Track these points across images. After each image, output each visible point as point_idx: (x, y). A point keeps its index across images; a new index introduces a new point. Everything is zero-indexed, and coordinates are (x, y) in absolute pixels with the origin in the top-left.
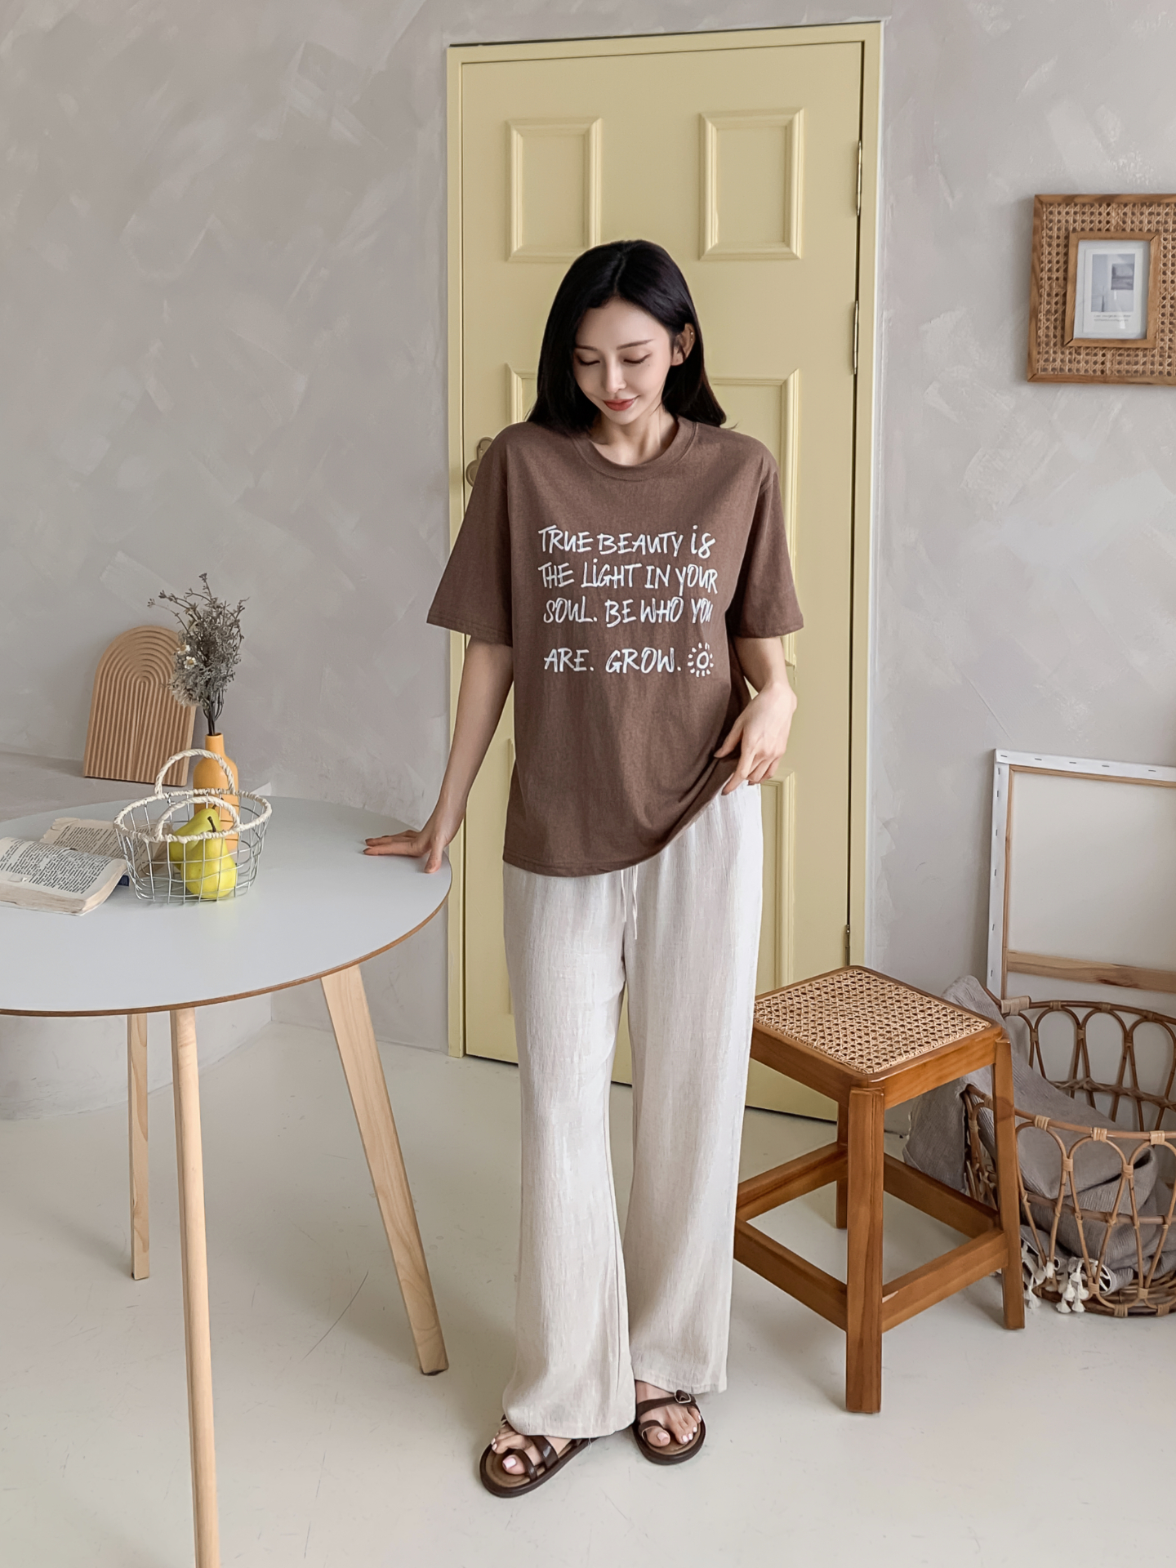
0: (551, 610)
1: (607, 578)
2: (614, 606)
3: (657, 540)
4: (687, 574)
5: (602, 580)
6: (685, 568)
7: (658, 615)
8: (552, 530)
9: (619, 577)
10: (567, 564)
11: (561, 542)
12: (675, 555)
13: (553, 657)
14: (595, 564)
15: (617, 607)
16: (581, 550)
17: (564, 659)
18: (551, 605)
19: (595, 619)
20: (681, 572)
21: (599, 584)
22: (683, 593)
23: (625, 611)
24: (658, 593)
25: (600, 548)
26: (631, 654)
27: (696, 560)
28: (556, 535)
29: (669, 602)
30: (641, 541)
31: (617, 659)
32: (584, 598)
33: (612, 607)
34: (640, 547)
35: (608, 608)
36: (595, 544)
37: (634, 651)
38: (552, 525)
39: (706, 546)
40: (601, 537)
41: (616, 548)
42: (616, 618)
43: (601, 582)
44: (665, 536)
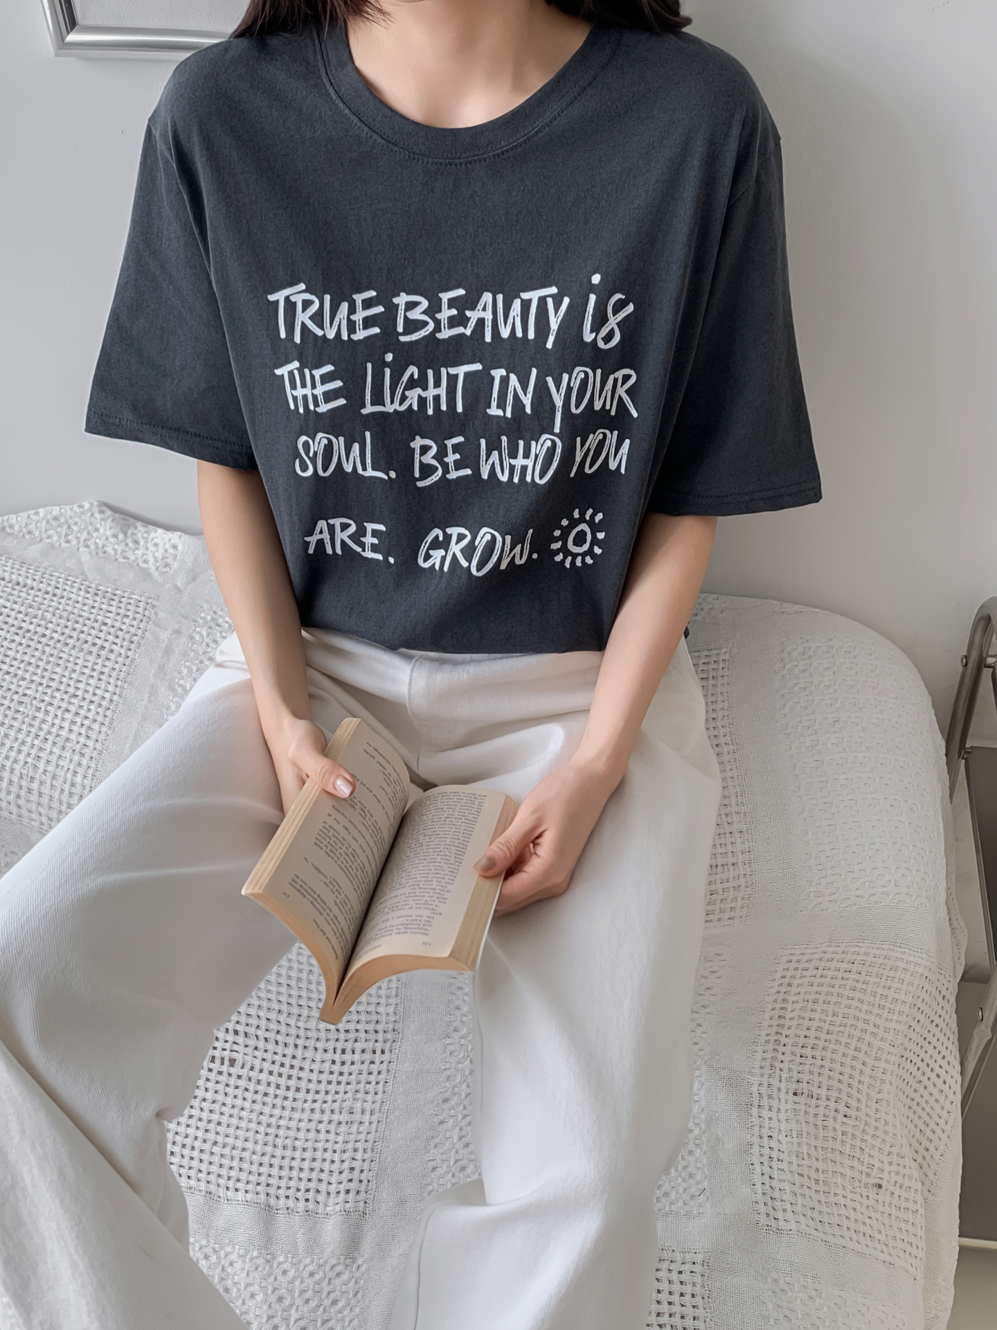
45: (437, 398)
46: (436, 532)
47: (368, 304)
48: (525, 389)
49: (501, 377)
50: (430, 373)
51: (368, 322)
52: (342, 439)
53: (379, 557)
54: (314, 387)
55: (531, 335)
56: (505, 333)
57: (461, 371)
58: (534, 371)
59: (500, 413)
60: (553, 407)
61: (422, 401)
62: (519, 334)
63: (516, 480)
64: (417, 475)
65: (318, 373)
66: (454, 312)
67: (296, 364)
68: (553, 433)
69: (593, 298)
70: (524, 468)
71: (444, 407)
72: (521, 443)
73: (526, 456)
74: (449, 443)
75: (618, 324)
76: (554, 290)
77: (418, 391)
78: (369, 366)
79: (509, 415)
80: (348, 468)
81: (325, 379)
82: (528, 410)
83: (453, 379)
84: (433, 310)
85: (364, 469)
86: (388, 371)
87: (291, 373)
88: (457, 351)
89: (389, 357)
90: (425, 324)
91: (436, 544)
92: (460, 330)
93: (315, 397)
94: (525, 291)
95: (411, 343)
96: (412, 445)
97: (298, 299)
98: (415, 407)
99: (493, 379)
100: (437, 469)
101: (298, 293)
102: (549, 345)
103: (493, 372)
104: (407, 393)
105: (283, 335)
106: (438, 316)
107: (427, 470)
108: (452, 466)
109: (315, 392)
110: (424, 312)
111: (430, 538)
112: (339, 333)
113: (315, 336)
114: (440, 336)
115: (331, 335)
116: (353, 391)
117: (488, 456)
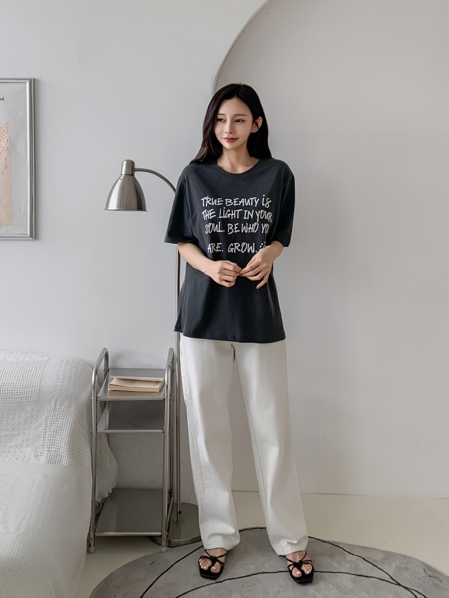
45: (233, 216)
46: (232, 244)
47: (220, 200)
48: (251, 214)
49: (247, 212)
50: (232, 211)
51: (220, 203)
52: (214, 224)
53: (220, 251)
54: (209, 213)
55: (252, 204)
56: (247, 205)
57: (238, 211)
58: (253, 210)
59: (246, 218)
60: (257, 217)
61: (230, 216)
62: (249, 204)
63: (249, 232)
64: (228, 231)
65: (210, 211)
66: (237, 202)
67: (206, 210)
68: (256, 222)
69: (263, 198)
70: (251, 230)
71: (235, 217)
72: (250, 225)
73: (251, 227)
74: (235, 225)
75: (269, 204)
76: (256, 198)
77: (230, 214)
78: (221, 209)
79: (248, 218)
80: (215, 231)
81: (212, 212)
82: (252, 218)
83: (237, 212)
84: (233, 201)
85: (218, 230)
86: (224, 210)
87: (205, 213)
88: (237, 207)
89: (224, 208)
90: (231, 203)
91: (232, 247)
92: (238, 204)
93: (209, 216)
94: (250, 198)
95: (229, 206)
96: (228, 225)
97: (207, 199)
98: (229, 217)
99: (245, 212)
100: (232, 230)
101: (207, 198)
102: (256, 206)
103: (245, 211)
104: (228, 214)
105: (203, 205)
106: (234, 202)
107: (230, 231)
108: (235, 230)
109: (210, 214)
110: (231, 201)
111: (230, 246)
112: (215, 204)
113: (210, 205)
114: (234, 205)
115: (213, 204)
116: (217, 214)
117: (243, 227)
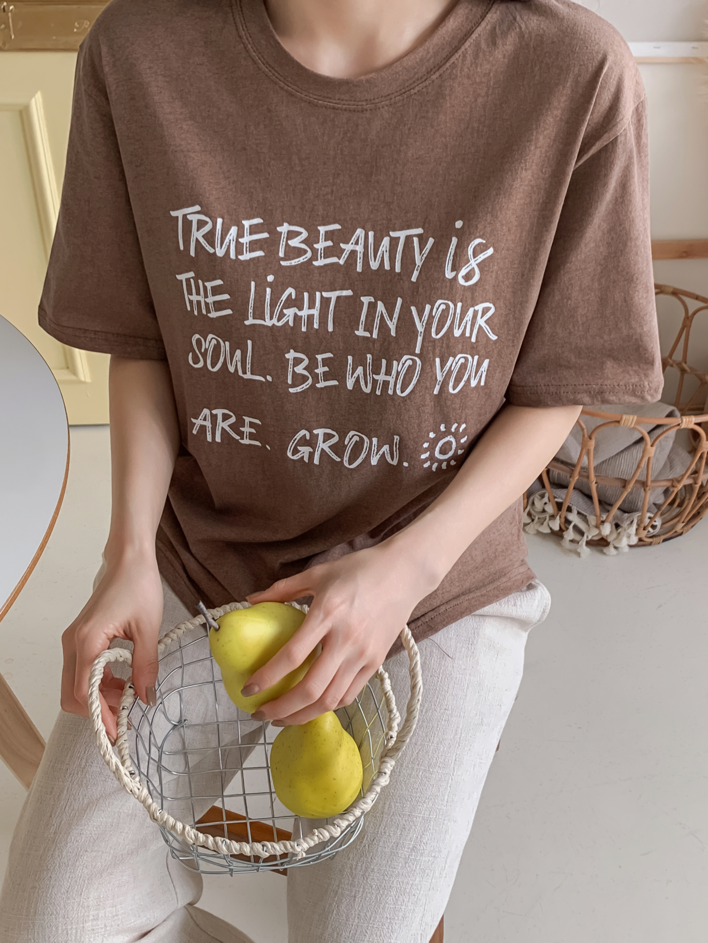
0: (200, 348)
1: (290, 312)
2: (302, 360)
3: (386, 241)
4: (431, 317)
5: (281, 316)
6: (428, 307)
7: (375, 382)
8: (193, 213)
9: (311, 312)
10: (219, 282)
11: (210, 237)
12: (414, 279)
13: (205, 419)
14: (270, 285)
15: (306, 362)
16: (246, 256)
17: (222, 425)
18: (199, 342)
19: (269, 378)
20: (421, 313)
21: (274, 321)
22: (421, 349)
23: (321, 370)
24: (377, 345)
25: (281, 254)
26: (327, 437)
27: (450, 290)
28: (201, 224)
29: (395, 363)
30: (357, 243)
31: (304, 442)
32: (249, 342)
33: (298, 362)
34: (353, 253)
35: (291, 362)
36: (270, 245)
37: (334, 433)
38: (193, 205)
39: (473, 263)
40: (284, 229)
41: (309, 254)
42: (304, 379)
43: (279, 320)
44: (402, 235)
